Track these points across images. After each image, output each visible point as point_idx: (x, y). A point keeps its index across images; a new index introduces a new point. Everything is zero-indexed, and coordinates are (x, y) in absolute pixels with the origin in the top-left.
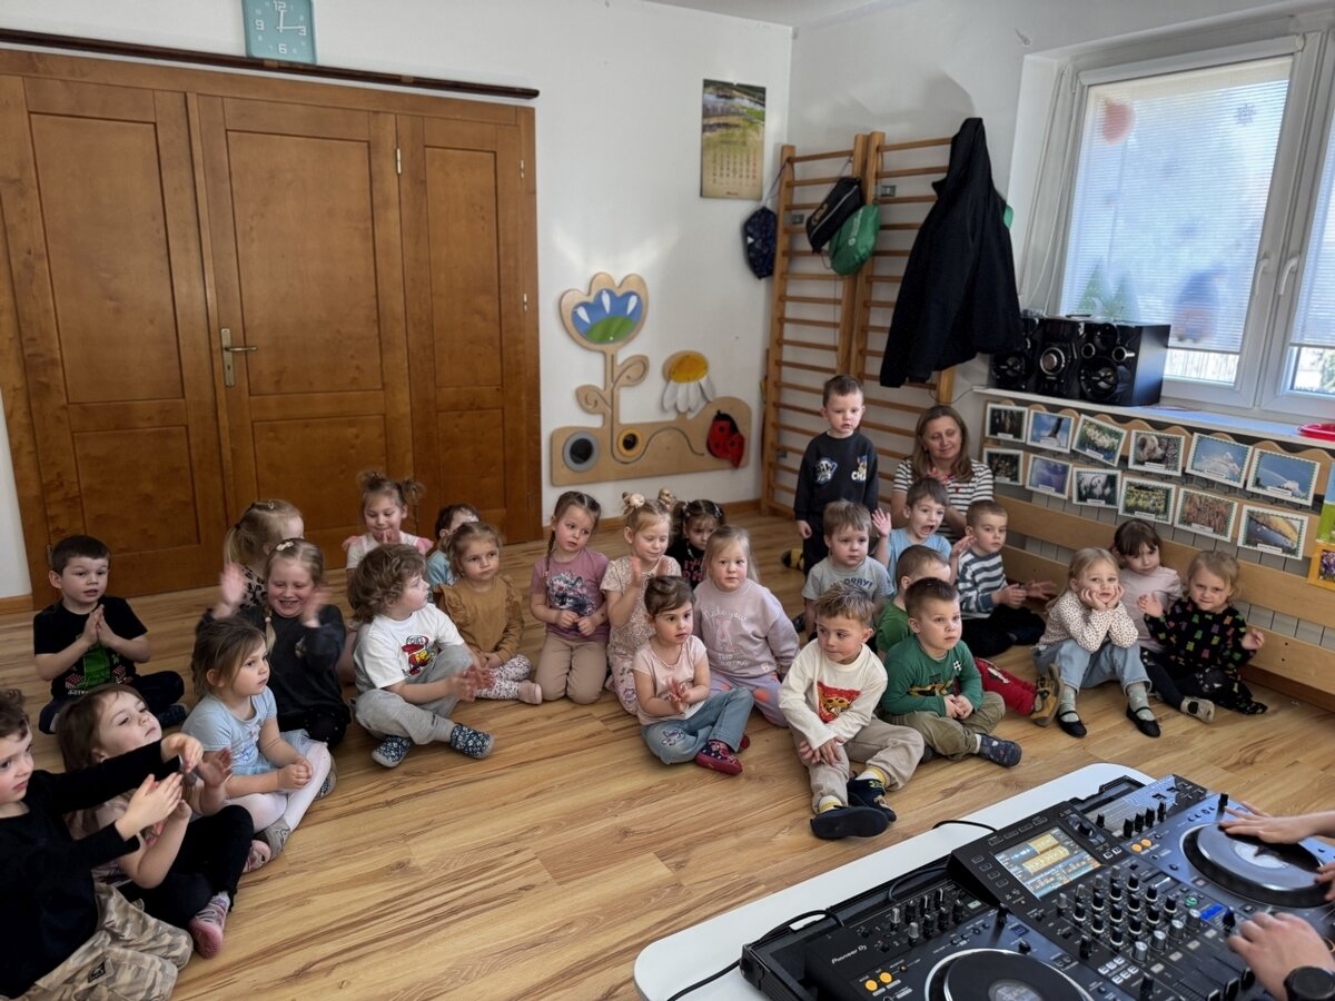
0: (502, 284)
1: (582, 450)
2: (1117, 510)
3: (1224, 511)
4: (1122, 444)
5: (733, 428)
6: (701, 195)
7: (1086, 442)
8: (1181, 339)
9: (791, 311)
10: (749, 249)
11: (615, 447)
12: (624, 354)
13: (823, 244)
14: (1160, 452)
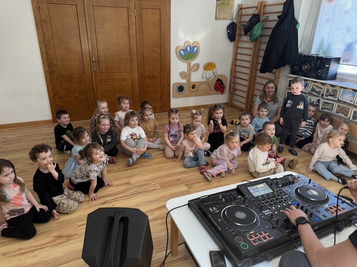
0: (161, 45)
1: (181, 89)
2: (319, 109)
3: (348, 110)
4: (322, 91)
5: (222, 83)
6: (216, 19)
7: (313, 90)
8: (343, 62)
9: (240, 51)
10: (229, 33)
11: (190, 88)
12: (193, 63)
13: (248, 33)
14: (332, 93)
